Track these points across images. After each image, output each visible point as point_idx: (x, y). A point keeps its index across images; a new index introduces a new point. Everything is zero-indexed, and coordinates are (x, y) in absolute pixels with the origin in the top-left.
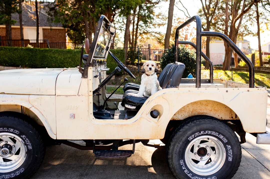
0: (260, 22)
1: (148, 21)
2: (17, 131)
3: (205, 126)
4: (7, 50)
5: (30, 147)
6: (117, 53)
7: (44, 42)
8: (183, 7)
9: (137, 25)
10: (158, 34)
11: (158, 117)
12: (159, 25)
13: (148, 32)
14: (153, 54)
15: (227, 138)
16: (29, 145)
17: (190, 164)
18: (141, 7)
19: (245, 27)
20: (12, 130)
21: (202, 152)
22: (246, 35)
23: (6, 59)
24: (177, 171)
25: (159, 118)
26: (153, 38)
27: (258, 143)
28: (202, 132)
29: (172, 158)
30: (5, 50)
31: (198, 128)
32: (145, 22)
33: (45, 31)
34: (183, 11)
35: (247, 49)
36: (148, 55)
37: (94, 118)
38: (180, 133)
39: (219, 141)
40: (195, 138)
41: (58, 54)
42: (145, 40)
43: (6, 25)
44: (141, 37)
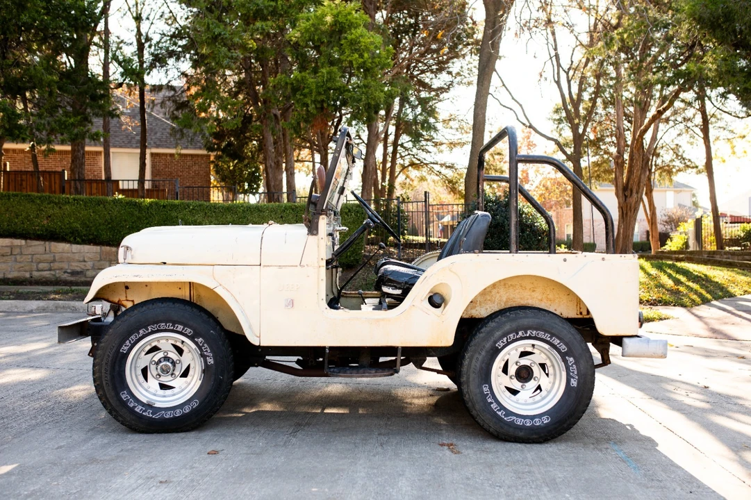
0: (712, 138)
1: (422, 135)
2: (189, 330)
3: (525, 322)
4: (80, 204)
5: (211, 361)
6: (346, 213)
7: (153, 187)
8: (513, 98)
9: (395, 144)
10: (449, 167)
11: (443, 305)
12: (452, 145)
13: (422, 162)
14: (435, 223)
15: (566, 344)
16: (209, 356)
17: (503, 396)
18: (404, 100)
19: (676, 150)
20: (180, 328)
21: (524, 374)
22: (679, 170)
23: (77, 225)
24: (477, 407)
25: (445, 307)
26: (437, 178)
27: (625, 354)
28: (520, 333)
29: (468, 382)
30: (74, 205)
31: (514, 325)
32: (416, 138)
33: (158, 159)
34: (511, 109)
35: (690, 208)
36: (424, 226)
37: (328, 308)
38: (481, 335)
39: (552, 349)
40: (508, 344)
41: (202, 214)
42: (415, 183)
43: (72, 145)
44: (404, 177)
